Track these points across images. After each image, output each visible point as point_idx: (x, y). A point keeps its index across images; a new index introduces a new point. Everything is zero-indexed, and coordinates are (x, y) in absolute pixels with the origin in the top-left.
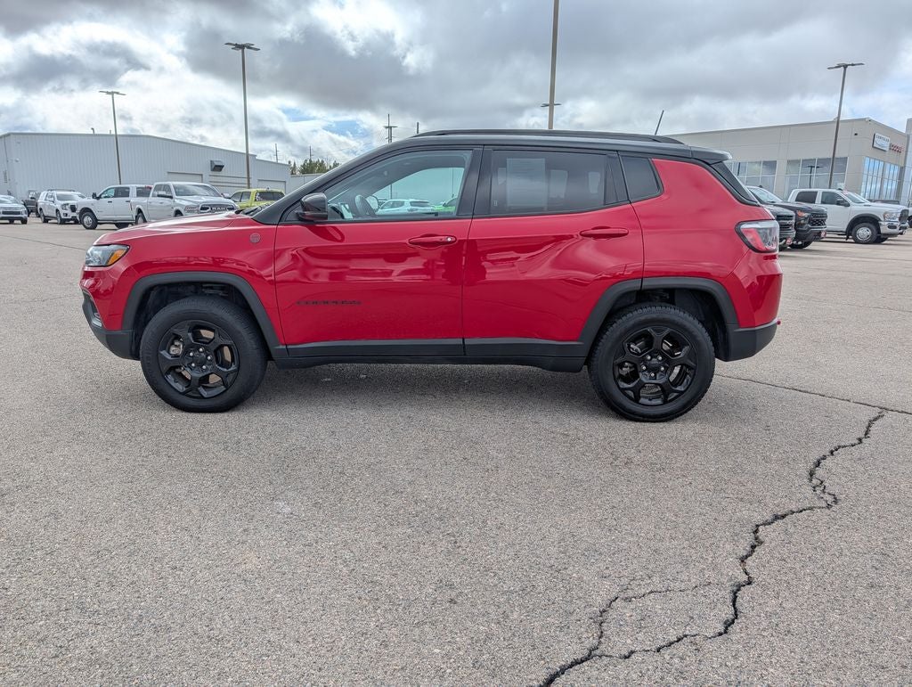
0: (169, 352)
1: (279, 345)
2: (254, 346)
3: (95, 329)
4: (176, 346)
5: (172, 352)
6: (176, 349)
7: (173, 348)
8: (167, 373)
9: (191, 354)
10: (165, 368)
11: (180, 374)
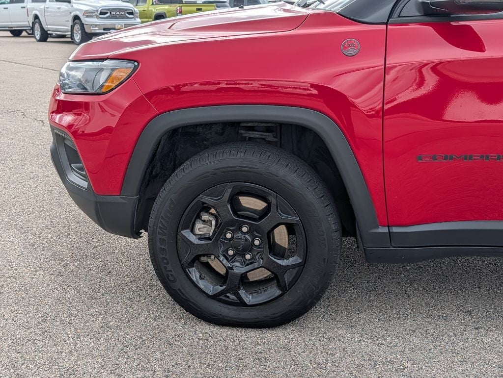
0: (192, 231)
1: (377, 227)
2: (333, 227)
3: (74, 191)
4: (204, 221)
5: (197, 232)
6: (204, 227)
7: (199, 225)
8: (191, 264)
9: (229, 236)
10: (187, 257)
11: (207, 266)
